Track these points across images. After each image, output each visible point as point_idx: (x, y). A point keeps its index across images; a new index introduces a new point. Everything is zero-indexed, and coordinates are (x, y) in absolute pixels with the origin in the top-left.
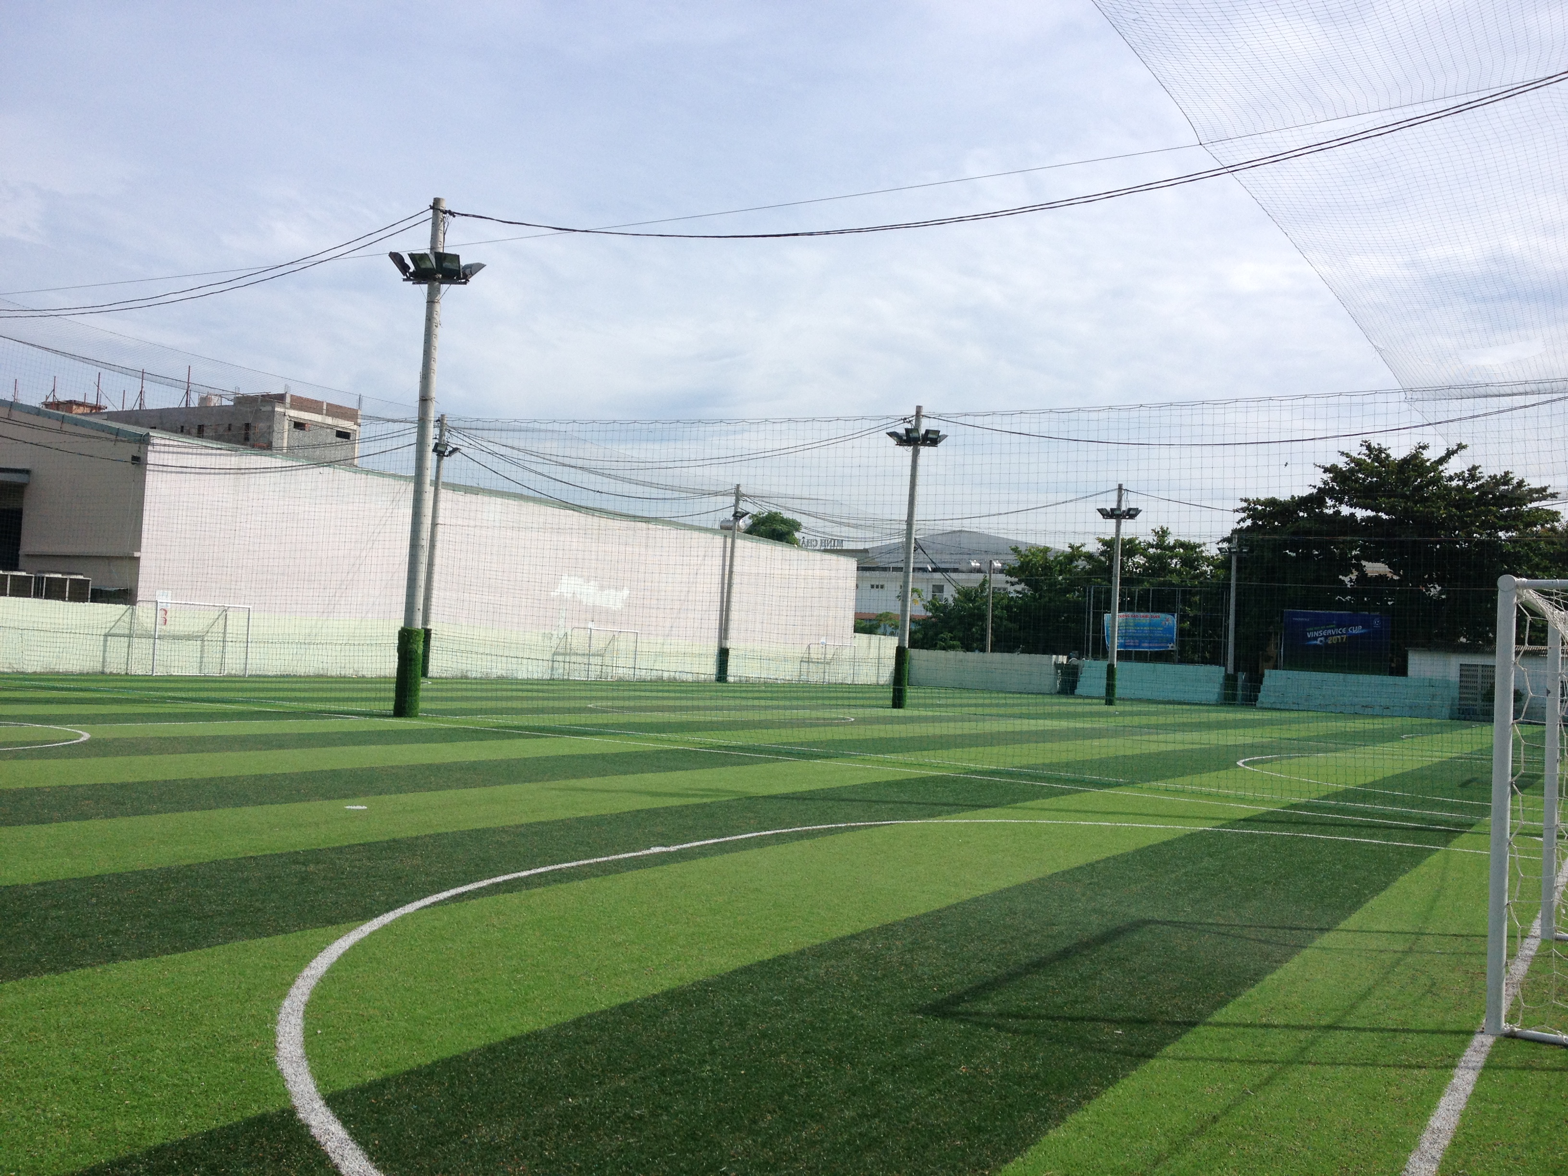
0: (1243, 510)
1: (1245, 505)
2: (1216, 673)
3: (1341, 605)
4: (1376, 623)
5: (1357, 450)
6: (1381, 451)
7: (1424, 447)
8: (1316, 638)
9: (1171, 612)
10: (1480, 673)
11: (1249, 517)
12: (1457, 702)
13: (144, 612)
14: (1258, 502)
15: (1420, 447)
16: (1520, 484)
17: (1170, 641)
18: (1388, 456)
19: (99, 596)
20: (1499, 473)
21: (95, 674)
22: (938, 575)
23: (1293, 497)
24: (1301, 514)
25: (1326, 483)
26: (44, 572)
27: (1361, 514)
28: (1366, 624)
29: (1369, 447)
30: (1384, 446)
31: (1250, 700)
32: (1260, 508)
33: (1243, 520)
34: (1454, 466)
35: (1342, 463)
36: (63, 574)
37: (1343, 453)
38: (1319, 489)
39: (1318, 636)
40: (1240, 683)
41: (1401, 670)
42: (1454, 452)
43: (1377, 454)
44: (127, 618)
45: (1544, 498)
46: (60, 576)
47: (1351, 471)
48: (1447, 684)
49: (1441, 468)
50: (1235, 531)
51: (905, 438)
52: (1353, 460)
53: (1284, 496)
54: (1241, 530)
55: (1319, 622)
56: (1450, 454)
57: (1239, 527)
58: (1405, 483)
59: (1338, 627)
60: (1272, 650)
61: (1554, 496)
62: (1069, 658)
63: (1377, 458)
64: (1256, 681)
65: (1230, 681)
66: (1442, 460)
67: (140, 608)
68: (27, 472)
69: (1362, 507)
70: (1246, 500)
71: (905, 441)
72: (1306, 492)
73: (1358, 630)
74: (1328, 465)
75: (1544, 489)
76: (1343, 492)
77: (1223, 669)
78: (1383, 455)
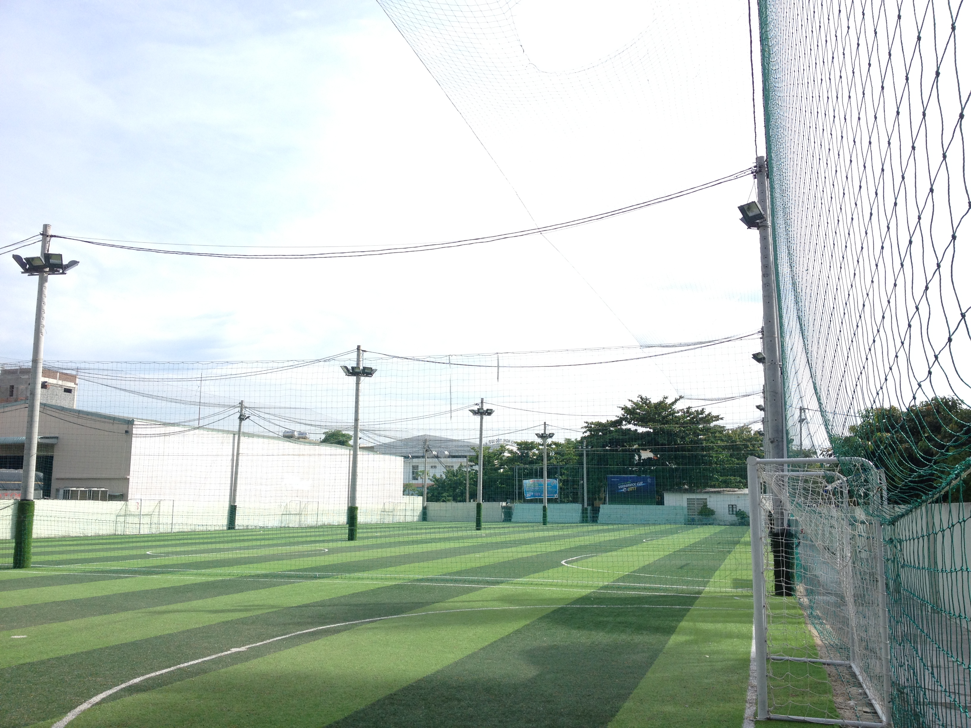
0: (586, 427)
1: (586, 425)
2: (578, 507)
3: (632, 472)
4: (649, 481)
5: (636, 399)
6: (647, 399)
7: (666, 398)
8: (622, 489)
9: (555, 478)
10: (696, 503)
11: (588, 430)
12: (687, 516)
13: (132, 505)
14: (592, 423)
15: (664, 398)
16: (709, 414)
17: (556, 493)
18: (650, 402)
19: (112, 498)
20: (700, 409)
21: (112, 535)
22: (415, 460)
23: (608, 421)
24: (611, 429)
25: (623, 415)
26: (68, 487)
27: (641, 430)
28: (644, 480)
29: (641, 398)
30: (648, 398)
31: (594, 520)
32: (593, 426)
33: (585, 432)
34: (678, 406)
35: (629, 405)
36: (97, 488)
37: (629, 400)
38: (621, 417)
39: (623, 488)
40: (589, 511)
41: (661, 502)
42: (679, 400)
43: (645, 401)
44: (124, 507)
45: (718, 420)
46: (96, 489)
47: (634, 409)
48: (682, 508)
49: (673, 407)
50: (582, 438)
51: (351, 371)
52: (634, 403)
53: (604, 421)
54: (585, 437)
55: (625, 481)
56: (676, 401)
57: (584, 436)
58: (659, 414)
59: (632, 483)
60: (602, 495)
61: (722, 419)
62: (507, 503)
63: (645, 403)
64: (596, 511)
65: (584, 511)
66: (673, 403)
67: (129, 503)
68: (57, 438)
69: (642, 426)
70: (587, 423)
71: (351, 373)
72: (614, 419)
73: (641, 484)
74: (623, 406)
75: (718, 416)
76: (632, 419)
77: (581, 505)
78: (648, 402)
